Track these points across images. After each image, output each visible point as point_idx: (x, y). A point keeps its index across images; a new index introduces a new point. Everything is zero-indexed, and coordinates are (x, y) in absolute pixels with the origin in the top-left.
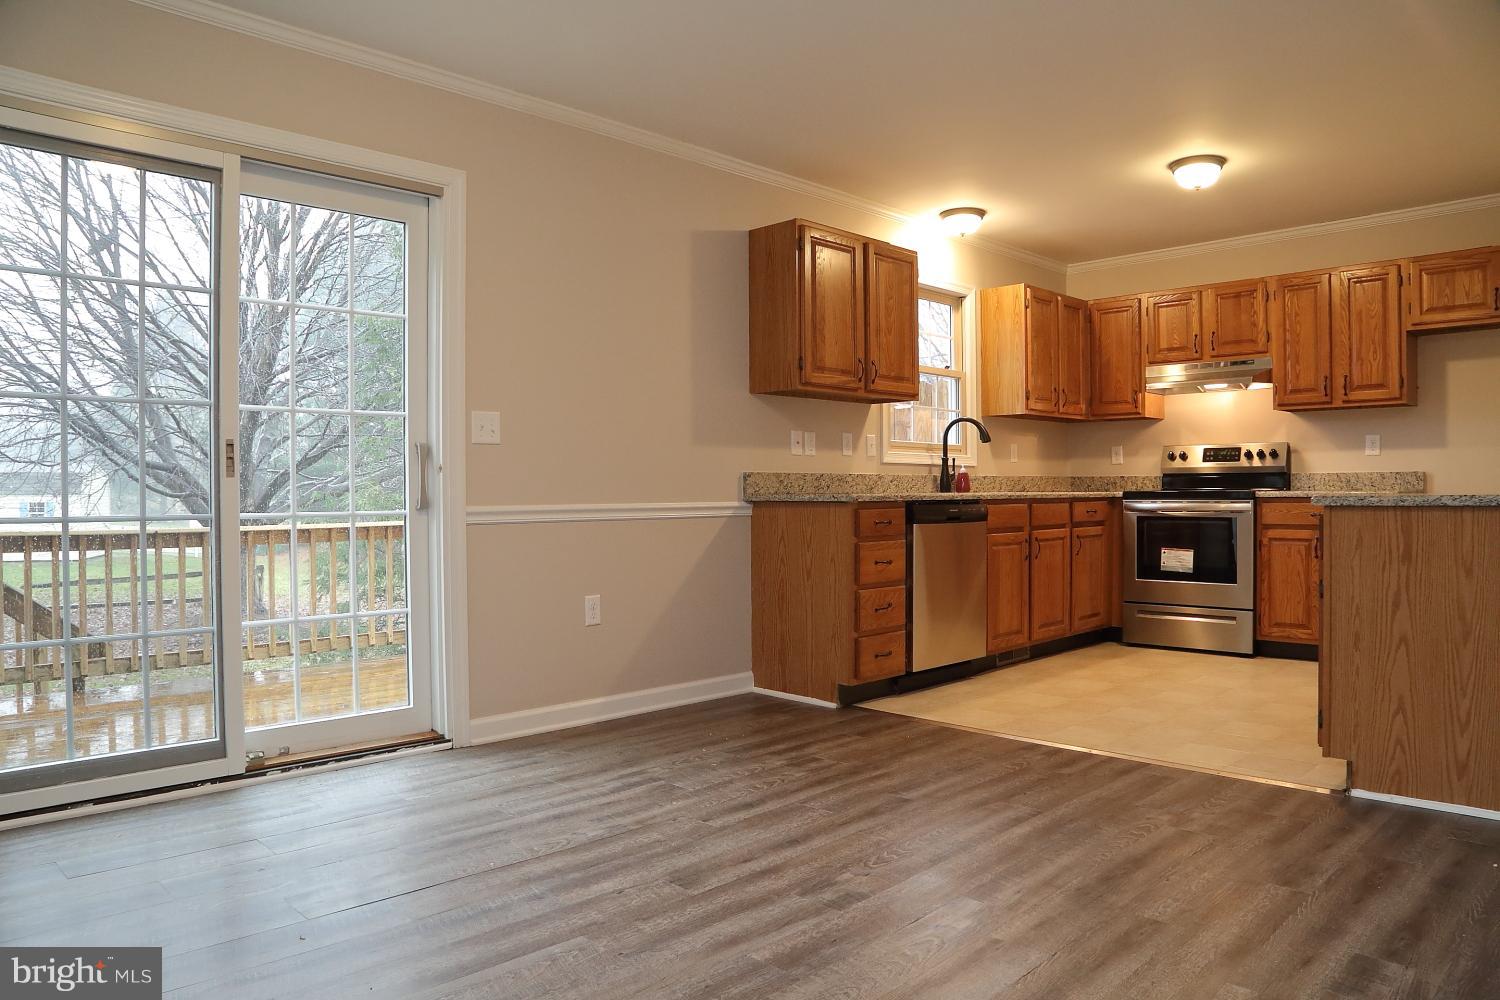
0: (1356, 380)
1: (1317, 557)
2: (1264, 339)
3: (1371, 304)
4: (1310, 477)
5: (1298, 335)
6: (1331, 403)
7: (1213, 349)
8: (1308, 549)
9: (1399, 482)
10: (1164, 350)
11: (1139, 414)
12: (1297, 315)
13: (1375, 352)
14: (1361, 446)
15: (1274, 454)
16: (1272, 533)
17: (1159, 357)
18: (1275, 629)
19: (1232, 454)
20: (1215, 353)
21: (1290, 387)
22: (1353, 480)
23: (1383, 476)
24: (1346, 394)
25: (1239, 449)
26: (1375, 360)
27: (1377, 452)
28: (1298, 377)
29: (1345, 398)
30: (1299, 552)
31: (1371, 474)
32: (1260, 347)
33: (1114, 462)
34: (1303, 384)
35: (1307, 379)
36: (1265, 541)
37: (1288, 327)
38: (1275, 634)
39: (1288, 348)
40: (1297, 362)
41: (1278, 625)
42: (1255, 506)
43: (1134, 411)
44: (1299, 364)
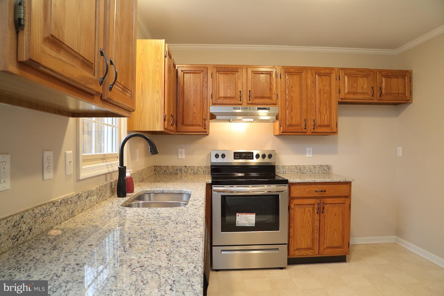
0: (318, 123)
1: (318, 213)
2: (276, 97)
3: (325, 87)
4: (283, 167)
5: (292, 97)
6: (306, 132)
7: (250, 100)
8: (313, 209)
9: (321, 169)
10: (221, 97)
11: (206, 132)
12: (292, 87)
13: (326, 110)
14: (305, 153)
15: (270, 156)
16: (296, 202)
17: (219, 101)
18: (297, 252)
19: (249, 156)
20: (249, 102)
21: (288, 123)
22: (302, 169)
23: (315, 167)
24: (314, 129)
25: (252, 153)
26: (326, 113)
27: (311, 156)
28: (292, 118)
29: (314, 131)
30: (309, 211)
31: (310, 166)
32: (274, 102)
33: (180, 157)
34: (294, 122)
35: (296, 120)
36: (292, 206)
37: (287, 93)
38: (297, 254)
39: (287, 103)
40: (292, 111)
41: (298, 249)
42: (289, 187)
43: (204, 130)
44: (293, 113)
